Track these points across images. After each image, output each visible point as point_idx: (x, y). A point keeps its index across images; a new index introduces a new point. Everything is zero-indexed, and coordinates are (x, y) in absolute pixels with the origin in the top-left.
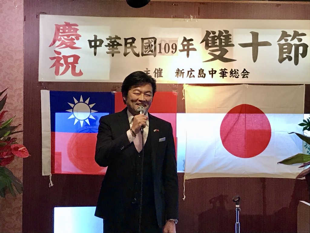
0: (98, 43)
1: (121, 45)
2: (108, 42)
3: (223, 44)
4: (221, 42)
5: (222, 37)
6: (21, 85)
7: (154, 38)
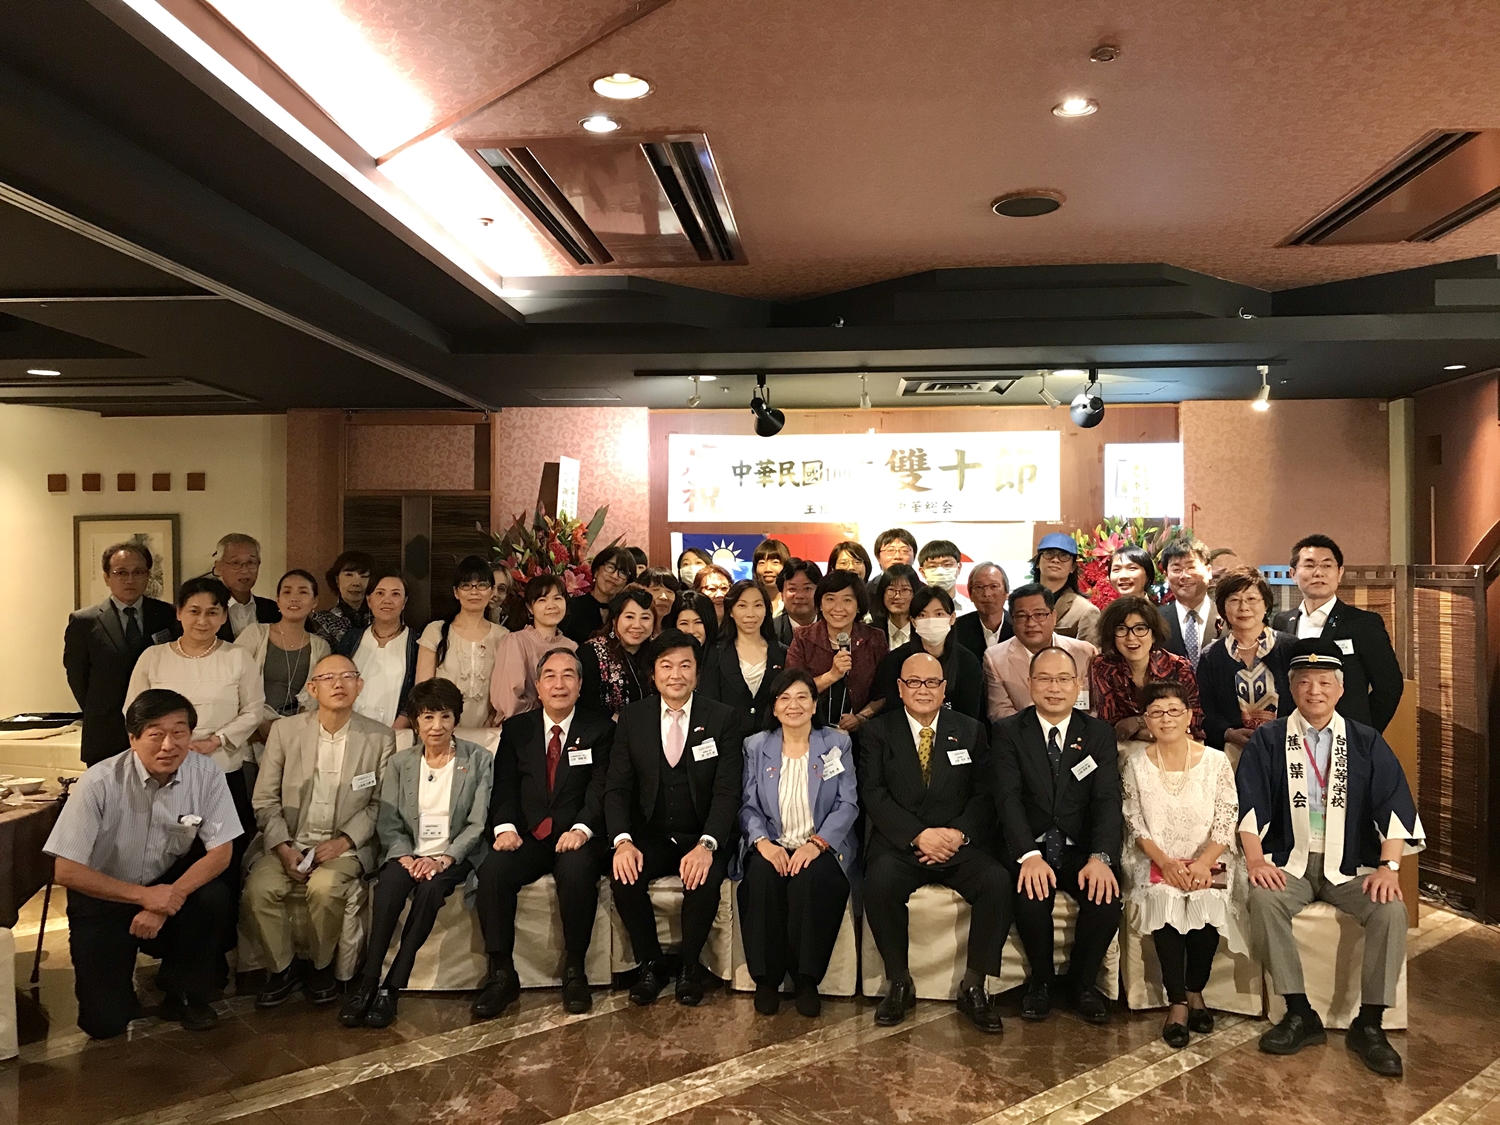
0: (745, 470)
1: (775, 471)
2: (758, 468)
3: (916, 467)
4: (912, 465)
5: (913, 458)
6: (646, 527)
7: (819, 461)
